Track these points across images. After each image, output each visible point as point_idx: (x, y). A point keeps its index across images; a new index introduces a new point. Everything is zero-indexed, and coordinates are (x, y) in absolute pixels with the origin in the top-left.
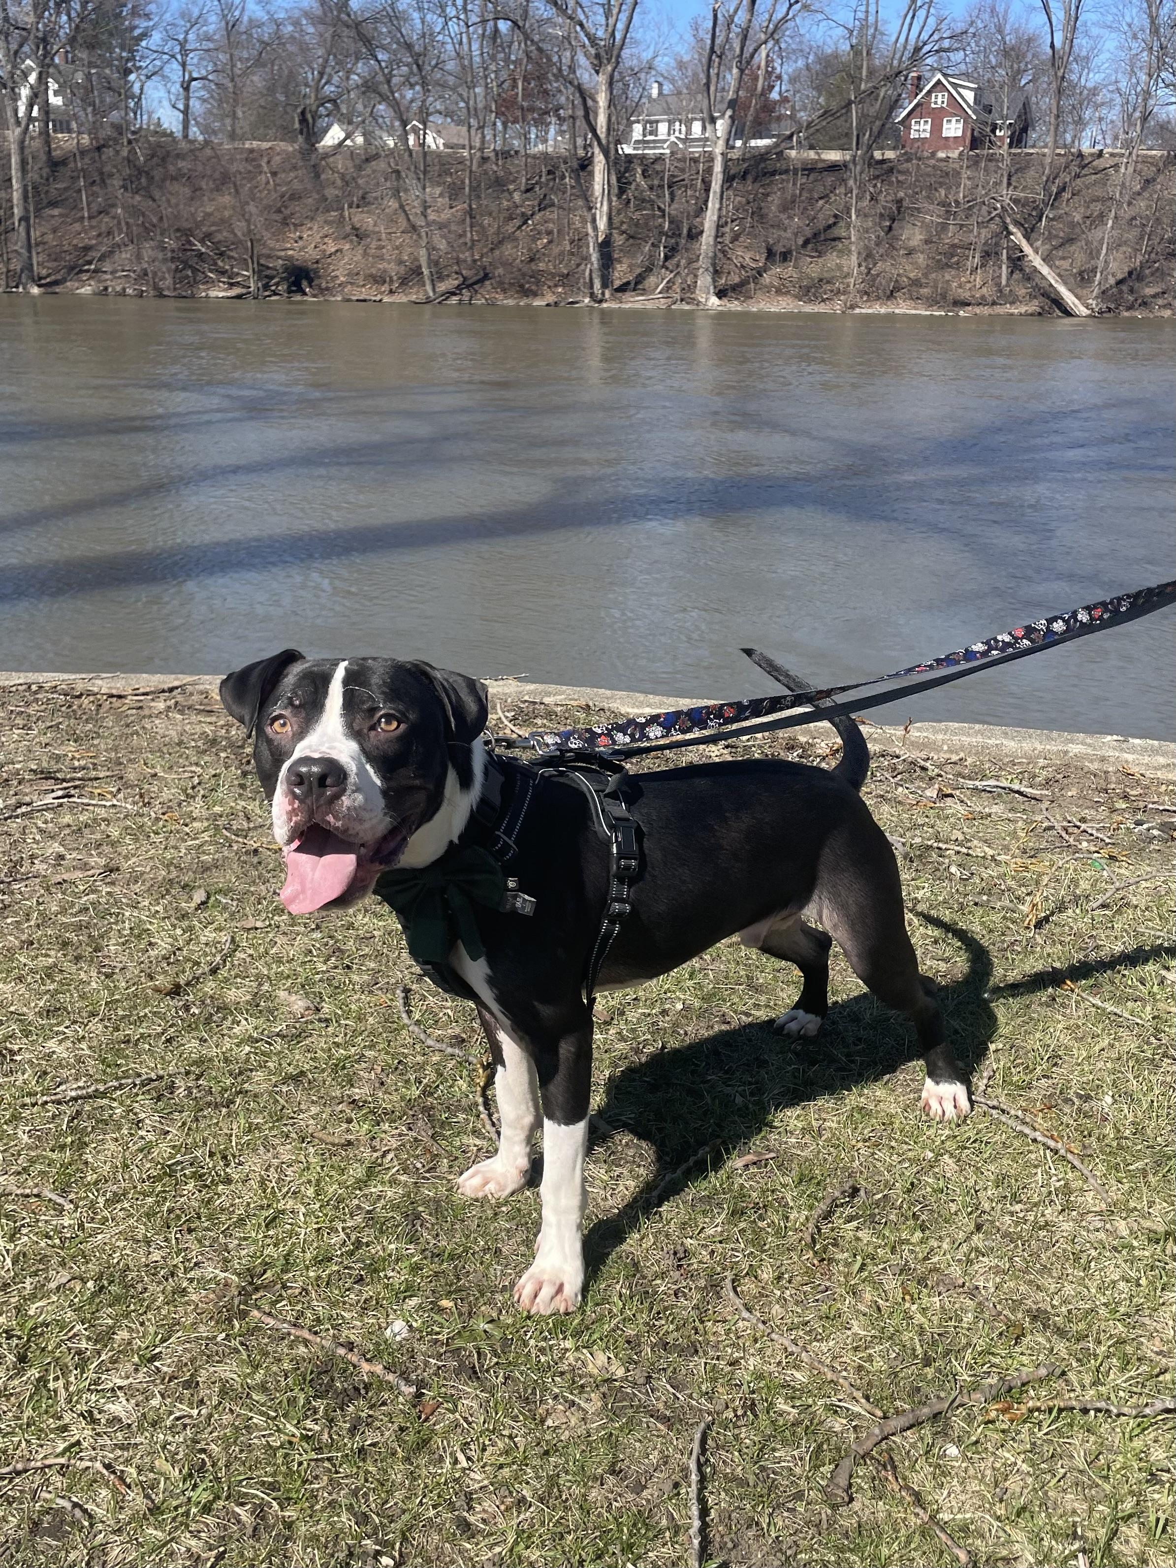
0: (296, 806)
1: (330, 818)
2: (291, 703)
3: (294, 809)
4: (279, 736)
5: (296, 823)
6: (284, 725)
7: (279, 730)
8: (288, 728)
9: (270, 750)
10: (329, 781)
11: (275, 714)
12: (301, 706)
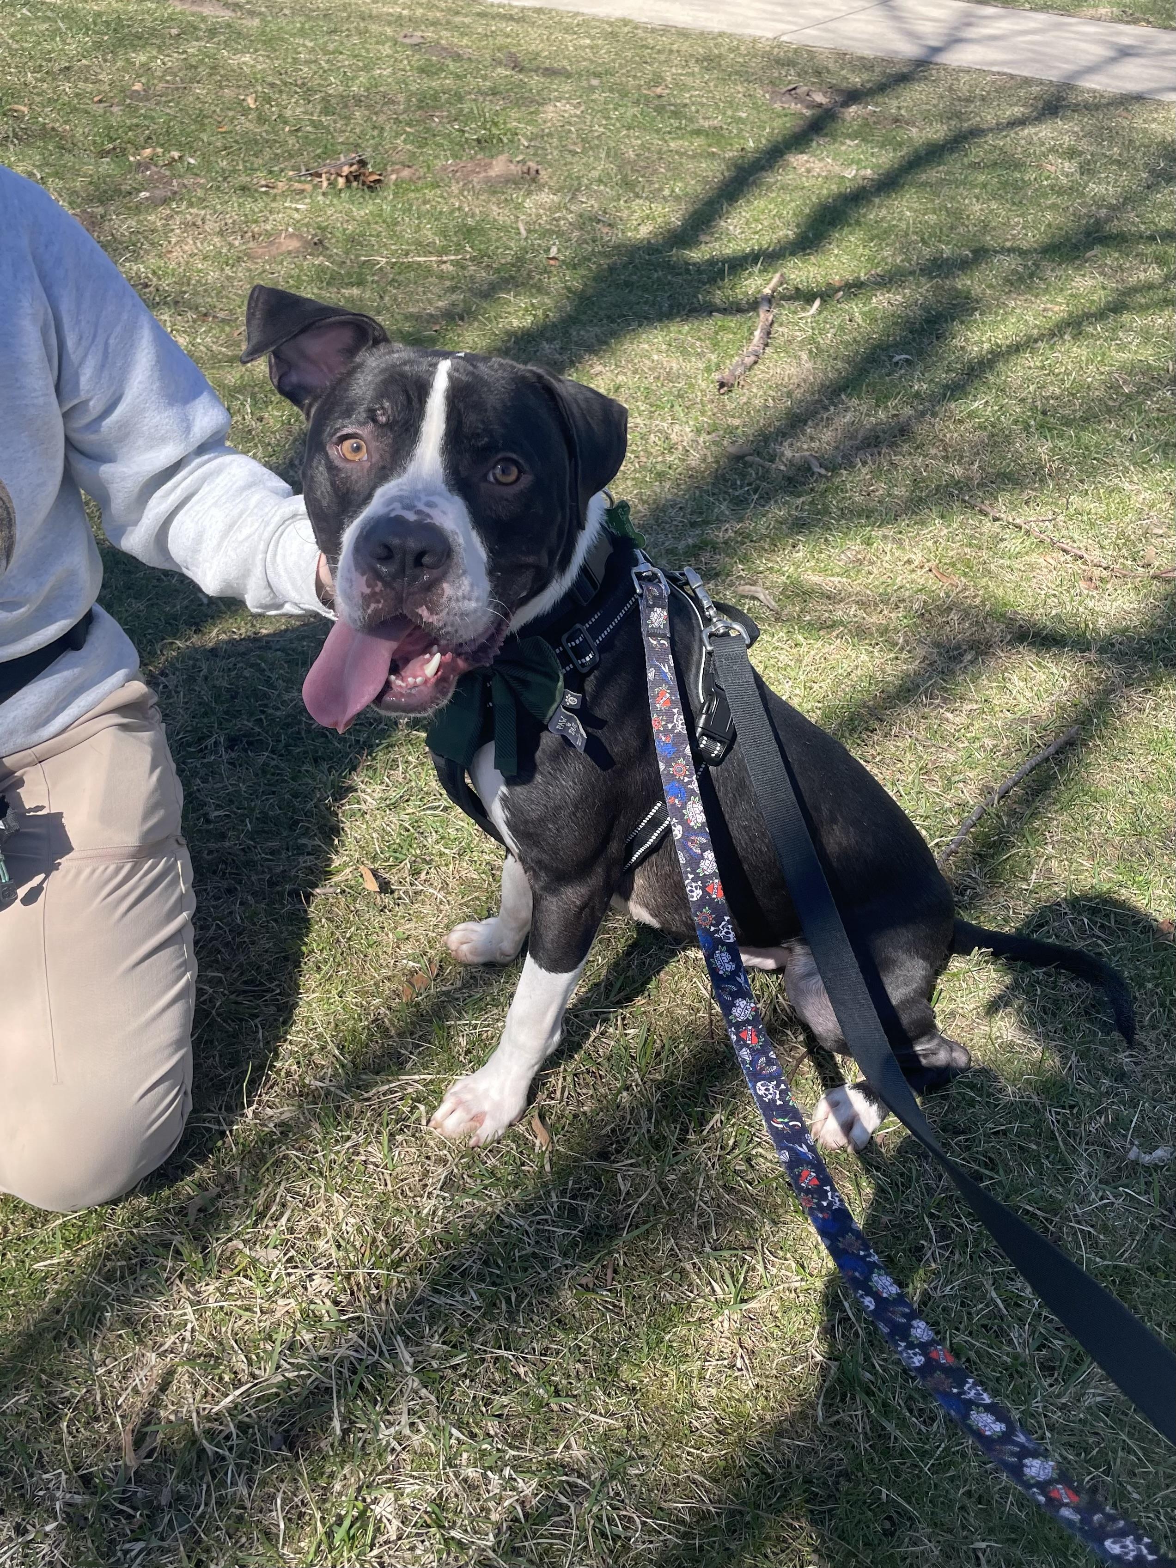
0: (377, 589)
1: (423, 612)
2: (372, 417)
3: (374, 594)
4: (348, 466)
5: (376, 611)
6: (358, 449)
7: (349, 456)
8: (363, 455)
9: (333, 484)
10: (426, 560)
11: (345, 431)
12: (387, 425)
